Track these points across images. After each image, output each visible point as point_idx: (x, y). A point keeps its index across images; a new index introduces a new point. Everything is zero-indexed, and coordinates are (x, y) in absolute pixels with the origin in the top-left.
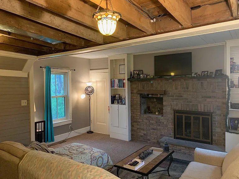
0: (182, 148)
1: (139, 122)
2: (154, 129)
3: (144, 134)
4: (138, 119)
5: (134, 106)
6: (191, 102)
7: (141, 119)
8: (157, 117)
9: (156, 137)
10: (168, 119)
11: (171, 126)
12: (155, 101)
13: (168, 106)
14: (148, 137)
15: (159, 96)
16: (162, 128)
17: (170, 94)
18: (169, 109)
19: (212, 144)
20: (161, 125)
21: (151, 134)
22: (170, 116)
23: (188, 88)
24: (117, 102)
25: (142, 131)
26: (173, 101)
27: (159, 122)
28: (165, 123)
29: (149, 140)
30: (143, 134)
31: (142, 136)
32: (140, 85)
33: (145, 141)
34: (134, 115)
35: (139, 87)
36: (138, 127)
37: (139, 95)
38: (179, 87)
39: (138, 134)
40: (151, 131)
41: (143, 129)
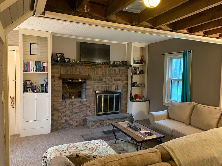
0: (107, 121)
1: (61, 109)
2: (77, 113)
3: (66, 121)
4: (60, 106)
5: (55, 93)
6: (108, 84)
7: (63, 106)
8: (80, 101)
9: (79, 119)
10: (90, 101)
11: (92, 106)
12: (66, 87)
13: (90, 89)
14: (70, 122)
15: (80, 80)
16: (84, 110)
17: (93, 78)
18: (92, 91)
19: (120, 113)
20: (84, 107)
21: (74, 118)
22: (92, 98)
23: (106, 73)
24: (31, 90)
25: (64, 118)
26: (95, 85)
27: (81, 105)
28: (87, 105)
29: (71, 125)
30: (64, 121)
31: (63, 123)
32: (62, 70)
33: (67, 127)
34: (54, 103)
35: (62, 72)
36: (60, 114)
37: (61, 81)
38: (100, 72)
39: (59, 122)
40: (74, 115)
41: (65, 116)
